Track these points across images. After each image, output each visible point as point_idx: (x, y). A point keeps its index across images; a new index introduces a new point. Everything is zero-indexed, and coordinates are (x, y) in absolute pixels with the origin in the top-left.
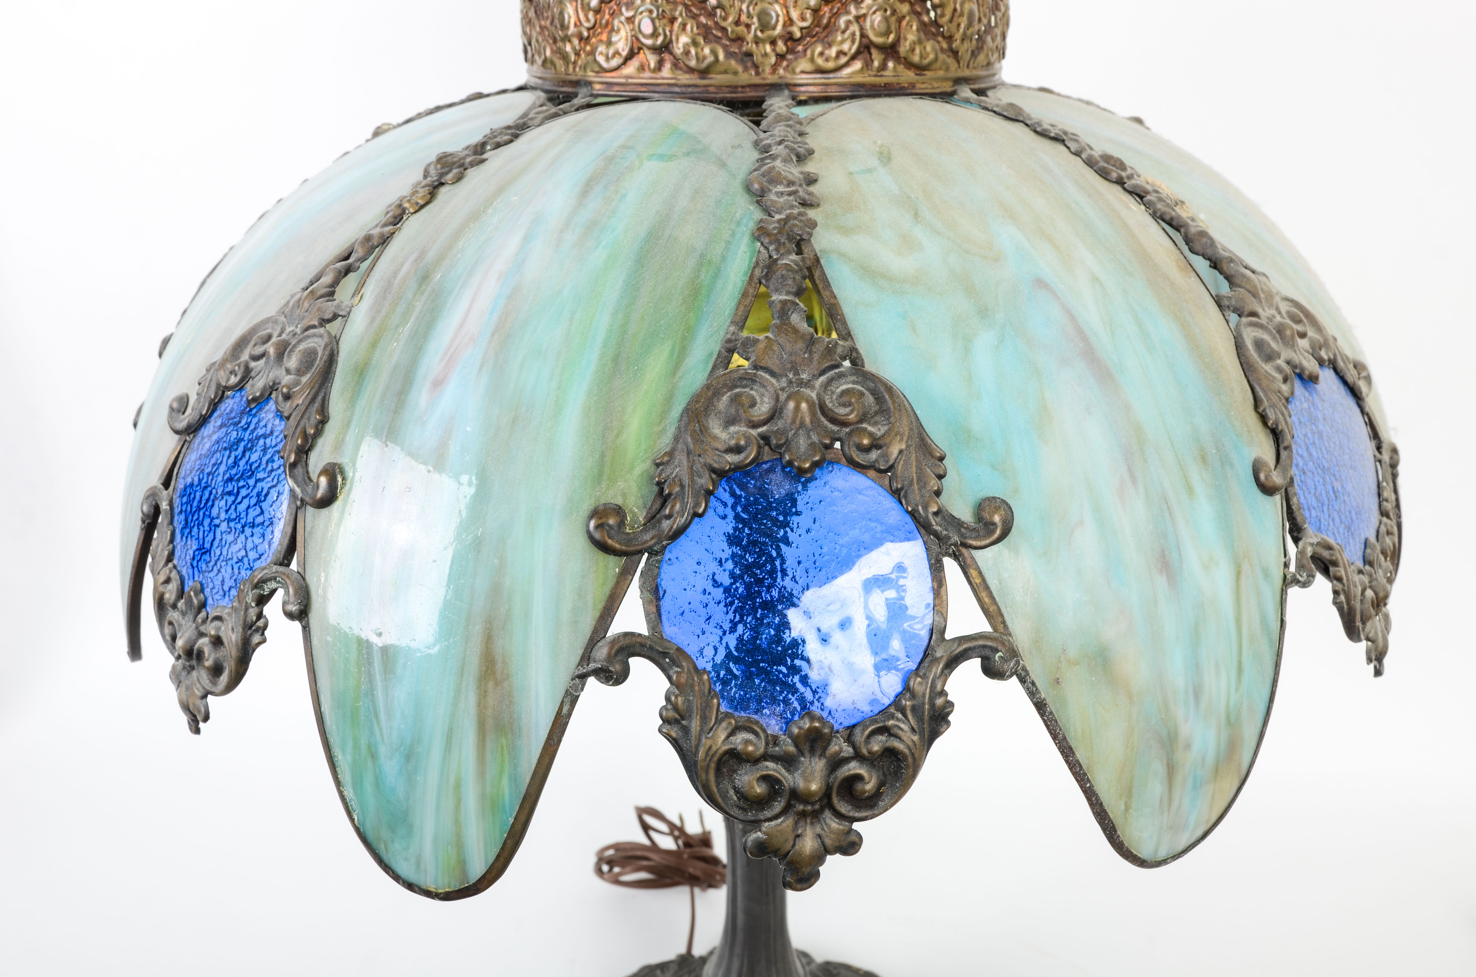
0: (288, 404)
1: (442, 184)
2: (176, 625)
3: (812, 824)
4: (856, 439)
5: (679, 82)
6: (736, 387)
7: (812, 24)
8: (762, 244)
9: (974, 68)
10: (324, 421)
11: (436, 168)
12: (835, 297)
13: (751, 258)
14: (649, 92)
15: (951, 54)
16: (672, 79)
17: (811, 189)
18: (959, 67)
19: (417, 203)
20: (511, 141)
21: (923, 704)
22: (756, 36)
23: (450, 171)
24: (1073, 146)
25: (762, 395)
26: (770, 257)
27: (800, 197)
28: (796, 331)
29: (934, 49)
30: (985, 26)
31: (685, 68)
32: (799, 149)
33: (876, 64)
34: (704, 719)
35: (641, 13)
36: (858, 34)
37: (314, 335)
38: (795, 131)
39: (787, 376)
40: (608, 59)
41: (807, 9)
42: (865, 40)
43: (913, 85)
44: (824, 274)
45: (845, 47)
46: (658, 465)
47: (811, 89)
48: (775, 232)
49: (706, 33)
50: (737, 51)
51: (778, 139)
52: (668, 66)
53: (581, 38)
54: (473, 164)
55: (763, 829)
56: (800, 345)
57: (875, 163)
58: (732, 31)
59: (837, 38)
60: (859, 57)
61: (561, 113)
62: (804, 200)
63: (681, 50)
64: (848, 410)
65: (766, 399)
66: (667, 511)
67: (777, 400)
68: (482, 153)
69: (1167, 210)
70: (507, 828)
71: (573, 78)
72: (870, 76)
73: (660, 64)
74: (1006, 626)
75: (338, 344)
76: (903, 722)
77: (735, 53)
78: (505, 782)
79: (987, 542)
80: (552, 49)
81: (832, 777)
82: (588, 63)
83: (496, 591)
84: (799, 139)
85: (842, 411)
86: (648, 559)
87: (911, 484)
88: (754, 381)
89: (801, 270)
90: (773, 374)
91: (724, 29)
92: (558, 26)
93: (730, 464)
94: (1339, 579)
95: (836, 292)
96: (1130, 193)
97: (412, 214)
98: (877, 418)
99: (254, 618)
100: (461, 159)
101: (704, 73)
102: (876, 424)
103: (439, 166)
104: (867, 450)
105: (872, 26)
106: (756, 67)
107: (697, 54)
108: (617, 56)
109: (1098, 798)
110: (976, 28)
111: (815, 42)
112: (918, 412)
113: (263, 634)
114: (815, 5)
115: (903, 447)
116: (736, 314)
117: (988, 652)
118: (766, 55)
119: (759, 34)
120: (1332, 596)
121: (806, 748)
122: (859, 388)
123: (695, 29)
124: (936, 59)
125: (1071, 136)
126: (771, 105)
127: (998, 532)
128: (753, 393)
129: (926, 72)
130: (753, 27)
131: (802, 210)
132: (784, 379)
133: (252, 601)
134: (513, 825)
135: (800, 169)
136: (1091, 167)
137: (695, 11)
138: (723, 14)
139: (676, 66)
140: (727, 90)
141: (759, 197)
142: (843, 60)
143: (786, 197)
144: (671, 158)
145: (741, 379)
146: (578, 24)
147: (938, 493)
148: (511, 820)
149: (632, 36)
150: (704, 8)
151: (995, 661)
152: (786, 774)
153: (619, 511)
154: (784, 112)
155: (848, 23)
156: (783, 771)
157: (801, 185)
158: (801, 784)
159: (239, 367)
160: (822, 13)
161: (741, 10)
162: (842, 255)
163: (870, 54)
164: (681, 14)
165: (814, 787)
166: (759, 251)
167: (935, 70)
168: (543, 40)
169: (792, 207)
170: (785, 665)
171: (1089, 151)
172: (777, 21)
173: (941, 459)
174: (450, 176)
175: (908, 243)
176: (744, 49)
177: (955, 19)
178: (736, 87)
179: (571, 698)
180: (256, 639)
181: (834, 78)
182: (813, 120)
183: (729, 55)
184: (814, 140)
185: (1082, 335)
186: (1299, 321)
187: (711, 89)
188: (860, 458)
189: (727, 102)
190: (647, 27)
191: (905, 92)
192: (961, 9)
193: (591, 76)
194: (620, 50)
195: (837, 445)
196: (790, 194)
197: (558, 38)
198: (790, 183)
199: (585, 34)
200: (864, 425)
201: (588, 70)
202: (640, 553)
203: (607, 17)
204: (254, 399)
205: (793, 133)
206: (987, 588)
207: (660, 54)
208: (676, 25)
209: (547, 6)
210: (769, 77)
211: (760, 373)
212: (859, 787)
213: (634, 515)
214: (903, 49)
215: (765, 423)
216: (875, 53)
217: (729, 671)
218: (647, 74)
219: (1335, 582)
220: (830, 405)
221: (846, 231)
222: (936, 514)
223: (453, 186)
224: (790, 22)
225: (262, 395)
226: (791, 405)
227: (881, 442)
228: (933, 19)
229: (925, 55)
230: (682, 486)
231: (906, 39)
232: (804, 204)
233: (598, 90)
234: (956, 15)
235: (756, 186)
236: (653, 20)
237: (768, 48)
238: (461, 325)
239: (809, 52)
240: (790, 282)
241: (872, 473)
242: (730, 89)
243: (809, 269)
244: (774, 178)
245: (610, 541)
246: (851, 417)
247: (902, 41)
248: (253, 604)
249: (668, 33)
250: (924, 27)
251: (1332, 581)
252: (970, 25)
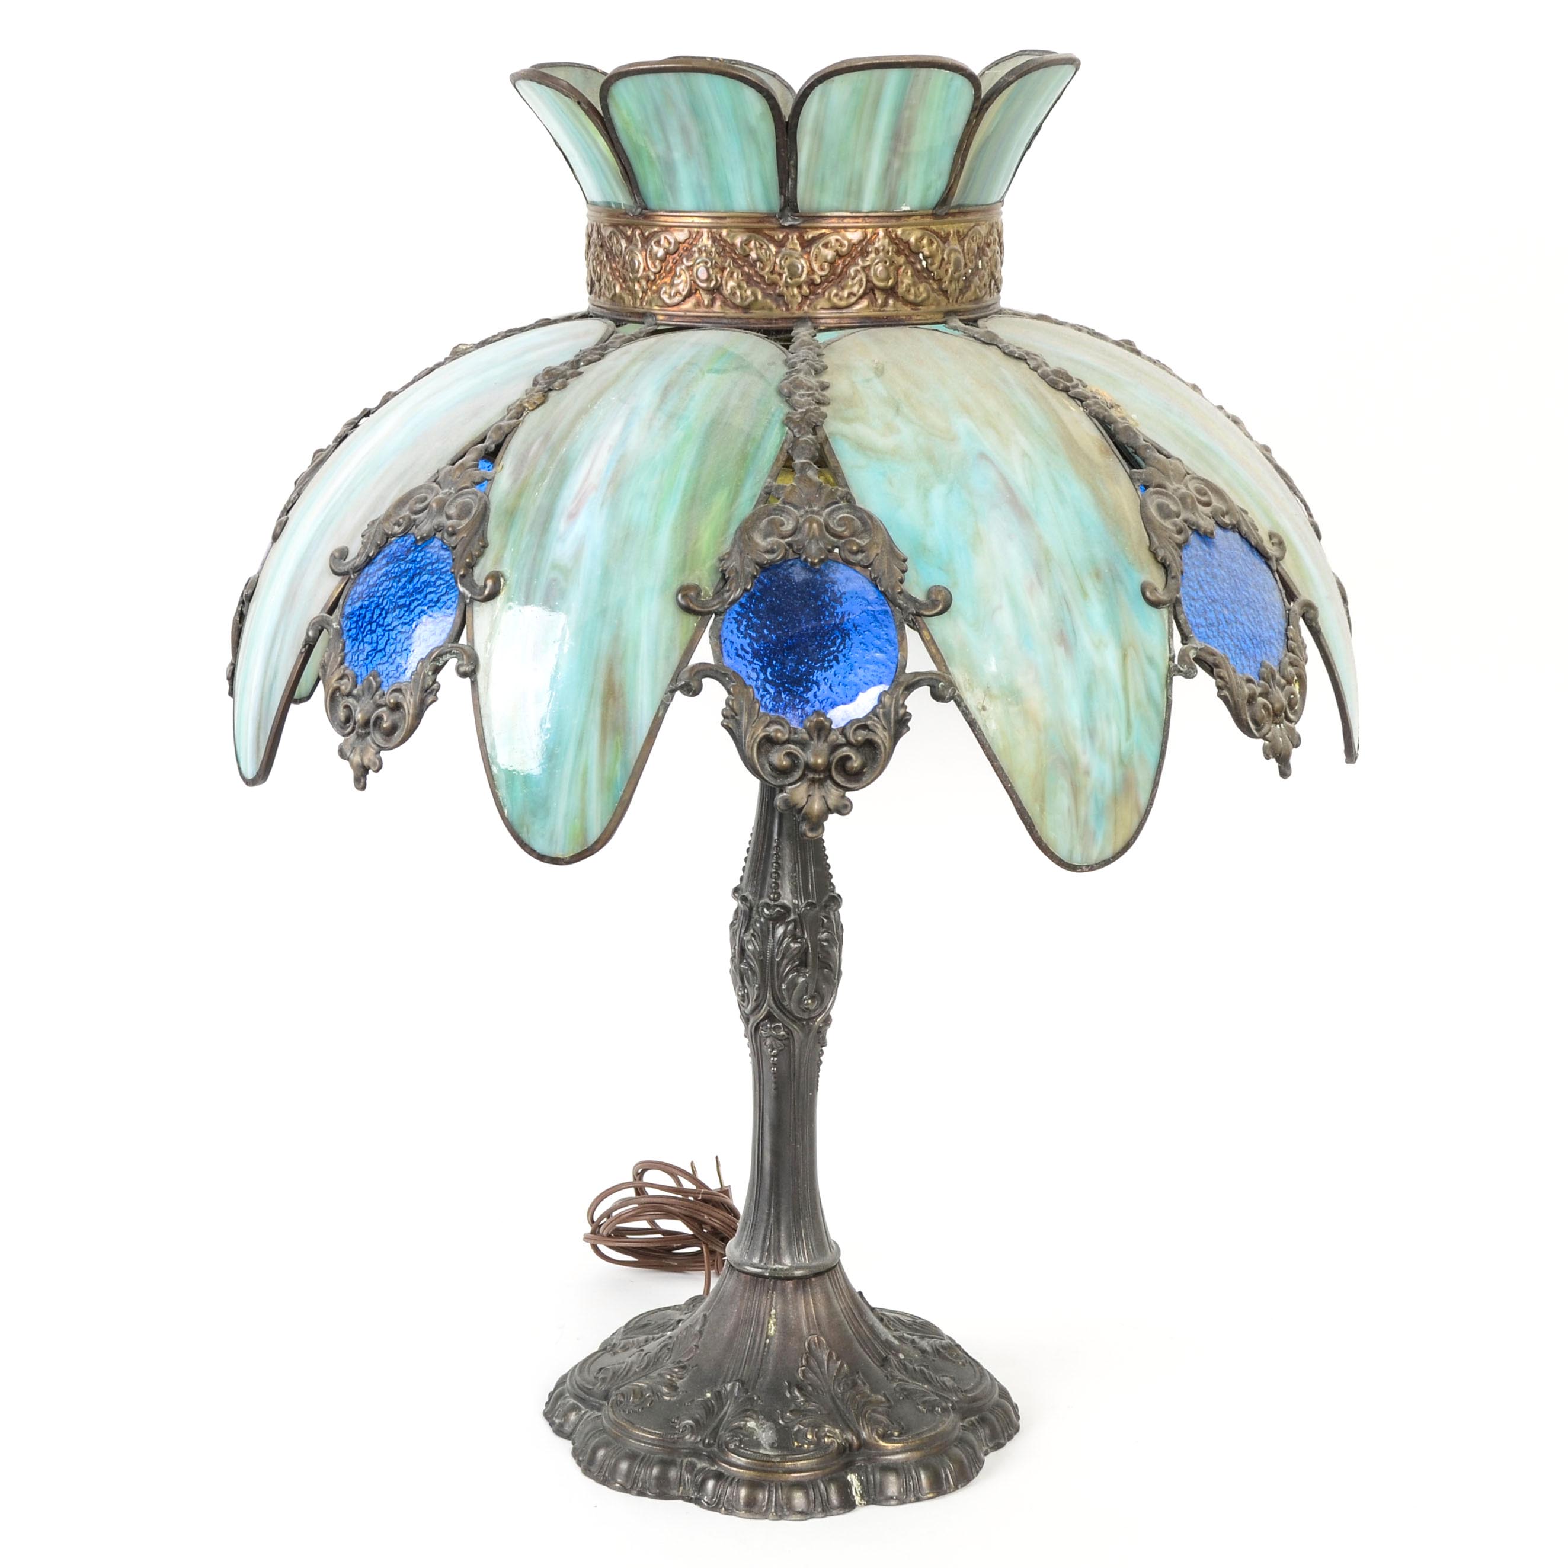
0: (454, 538)
1: (550, 390)
2: (351, 706)
3: (819, 788)
4: (848, 546)
5: (727, 316)
6: (771, 515)
7: (829, 272)
8: (789, 428)
9: (962, 303)
10: (485, 546)
11: (544, 378)
12: (838, 462)
13: (782, 437)
14: (703, 323)
15: (941, 293)
16: (721, 313)
17: (824, 393)
18: (949, 302)
19: (535, 403)
20: (599, 359)
21: (890, 711)
22: (786, 282)
23: (556, 381)
24: (1033, 364)
25: (788, 520)
26: (795, 436)
27: (816, 398)
28: (810, 480)
29: (926, 289)
30: (972, 269)
31: (732, 305)
32: (817, 366)
33: (880, 302)
34: (750, 715)
35: (699, 263)
36: (864, 280)
37: (469, 493)
38: (814, 353)
39: (804, 508)
40: (670, 297)
41: (825, 262)
42: (870, 285)
43: (910, 317)
44: (831, 448)
45: (855, 289)
46: (721, 561)
47: (829, 321)
48: (798, 420)
49: (749, 279)
50: (772, 292)
51: (802, 358)
52: (718, 303)
53: (648, 280)
54: (573, 376)
55: (787, 791)
56: (814, 489)
57: (872, 375)
58: (768, 279)
59: (848, 283)
60: (866, 297)
61: (633, 338)
62: (818, 400)
63: (729, 292)
64: (843, 529)
65: (791, 522)
66: (727, 588)
67: (798, 522)
68: (578, 368)
69: (1101, 410)
70: (618, 800)
71: (641, 310)
72: (874, 311)
73: (713, 302)
74: (947, 669)
75: (488, 496)
76: (878, 723)
77: (771, 294)
78: (618, 767)
79: (934, 612)
80: (621, 287)
81: (833, 756)
82: (653, 299)
83: (616, 639)
84: (817, 359)
85: (840, 529)
86: (715, 618)
87: (883, 574)
88: (783, 511)
89: (815, 444)
90: (796, 507)
91: (762, 277)
92: (629, 269)
93: (767, 560)
94: (1221, 678)
95: (838, 459)
96: (1074, 398)
97: (530, 411)
98: (863, 535)
99: (431, 683)
100: (562, 372)
101: (746, 309)
102: (861, 539)
103: (547, 377)
104: (856, 553)
105: (875, 274)
106: (786, 304)
107: (741, 295)
108: (678, 295)
109: (1017, 797)
110: (963, 271)
111: (832, 286)
112: (890, 533)
113: (435, 695)
114: (832, 259)
115: (879, 552)
116: (771, 472)
117: (934, 683)
118: (794, 296)
119: (789, 280)
120: (1216, 690)
121: (815, 735)
122: (852, 516)
123: (740, 276)
124: (928, 297)
125: (1033, 356)
126: (798, 333)
127: (940, 607)
128: (782, 518)
129: (920, 307)
130: (784, 276)
131: (817, 406)
132: (803, 510)
133: (429, 670)
134: (622, 796)
135: (817, 379)
136: (1044, 379)
137: (740, 263)
138: (762, 265)
139: (725, 303)
140: (764, 321)
141: (787, 397)
142: (853, 299)
143: (806, 398)
144: (725, 371)
145: (774, 510)
146: (646, 268)
147: (902, 581)
148: (621, 793)
149: (691, 280)
150: (748, 261)
151: (938, 688)
152: (802, 753)
153: (697, 589)
154: (807, 338)
155: (857, 272)
156: (800, 751)
157: (817, 390)
158: (812, 760)
159: (404, 520)
160: (836, 265)
161: (775, 263)
162: (844, 436)
163: (875, 294)
164: (729, 265)
165: (820, 761)
166: (787, 433)
167: (928, 305)
168: (613, 280)
169: (810, 404)
170: (803, 687)
171: (1045, 368)
172: (803, 271)
173: (905, 560)
174: (557, 384)
175: (890, 429)
176: (777, 291)
177: (943, 266)
178: (771, 319)
179: (664, 706)
180: (430, 699)
181: (847, 313)
182: (829, 344)
183: (766, 295)
184: (830, 359)
185: (1009, 489)
186: (1205, 494)
187: (752, 321)
188: (852, 558)
189: (764, 331)
190: (703, 275)
191: (903, 323)
192: (948, 258)
193: (656, 309)
194: (681, 291)
195: (836, 550)
196: (809, 396)
197: (628, 278)
198: (809, 388)
199: (652, 277)
200: (854, 539)
201: (653, 305)
202: (710, 613)
203: (671, 265)
204: (422, 539)
205: (813, 354)
206: (934, 643)
207: (712, 295)
208: (726, 273)
209: (619, 253)
210: (797, 312)
211: (788, 506)
212: (849, 764)
213: (706, 591)
214: (901, 289)
215: (790, 536)
216: (878, 294)
217: (766, 690)
218: (703, 309)
219: (1218, 680)
220: (832, 526)
221: (847, 421)
222: (900, 593)
223: (560, 392)
224: (812, 271)
225: (428, 536)
226: (807, 525)
227: (865, 549)
228: (925, 266)
229: (919, 295)
230: (737, 572)
231: (902, 283)
232: (819, 403)
233: (661, 320)
234: (944, 263)
235: (786, 390)
236: (707, 270)
237: (796, 291)
238: (586, 480)
239: (827, 294)
240: (807, 452)
241: (858, 568)
242: (766, 321)
243: (821, 444)
244: (799, 385)
245: (691, 605)
246: (845, 533)
247: (900, 285)
248: (430, 673)
249: (719, 279)
250: (917, 273)
251: (1215, 679)
252: (956, 269)
